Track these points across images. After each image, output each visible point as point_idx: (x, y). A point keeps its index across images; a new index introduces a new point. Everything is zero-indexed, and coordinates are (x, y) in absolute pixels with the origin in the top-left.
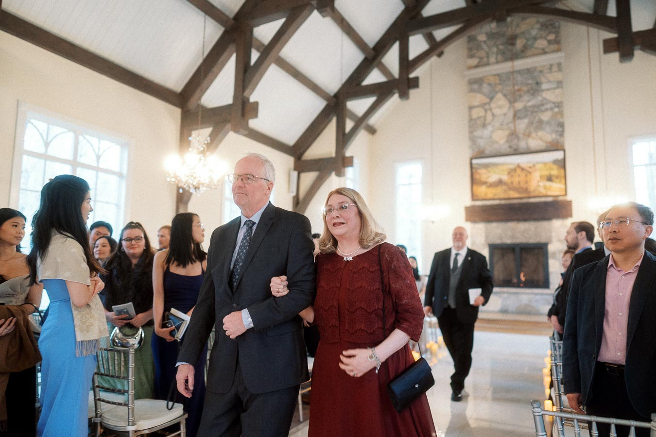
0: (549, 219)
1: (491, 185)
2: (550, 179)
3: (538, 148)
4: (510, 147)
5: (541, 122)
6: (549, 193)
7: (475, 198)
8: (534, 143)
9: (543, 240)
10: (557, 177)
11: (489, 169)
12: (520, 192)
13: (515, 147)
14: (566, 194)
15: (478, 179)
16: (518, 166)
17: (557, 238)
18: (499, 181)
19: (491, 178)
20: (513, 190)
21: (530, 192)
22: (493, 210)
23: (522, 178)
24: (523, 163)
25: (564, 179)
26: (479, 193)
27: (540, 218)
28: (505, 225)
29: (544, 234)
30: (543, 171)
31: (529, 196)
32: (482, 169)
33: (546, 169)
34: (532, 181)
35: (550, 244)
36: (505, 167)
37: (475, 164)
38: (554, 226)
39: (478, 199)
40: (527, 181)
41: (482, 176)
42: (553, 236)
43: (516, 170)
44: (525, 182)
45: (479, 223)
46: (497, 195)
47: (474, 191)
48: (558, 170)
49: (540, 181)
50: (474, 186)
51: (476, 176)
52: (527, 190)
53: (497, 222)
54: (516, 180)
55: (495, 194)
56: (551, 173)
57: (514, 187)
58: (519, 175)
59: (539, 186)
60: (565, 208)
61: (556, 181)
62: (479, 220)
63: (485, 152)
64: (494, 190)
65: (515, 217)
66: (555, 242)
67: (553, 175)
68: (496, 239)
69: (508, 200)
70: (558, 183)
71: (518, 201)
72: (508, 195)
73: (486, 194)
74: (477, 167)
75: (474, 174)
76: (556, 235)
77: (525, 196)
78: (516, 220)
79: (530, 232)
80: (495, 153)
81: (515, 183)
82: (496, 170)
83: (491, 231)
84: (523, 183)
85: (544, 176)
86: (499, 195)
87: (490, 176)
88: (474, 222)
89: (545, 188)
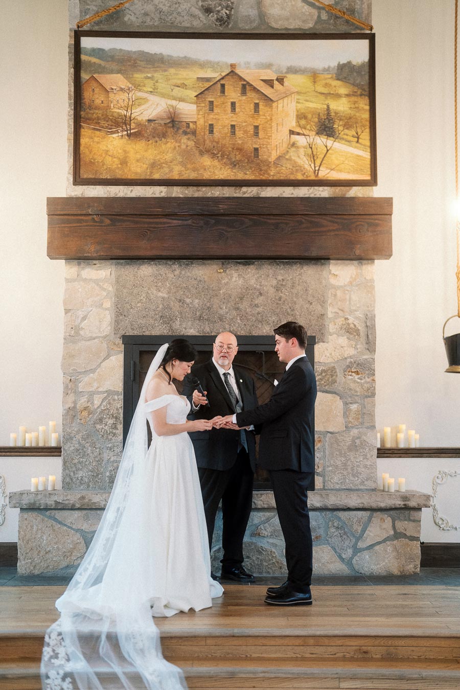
0: (320, 259)
1: (138, 132)
2: (326, 127)
3: (294, 25)
4: (208, 10)
6: (324, 174)
8: (281, 5)
10: (349, 122)
11: (138, 76)
12: (234, 165)
13: (224, 12)
14: (373, 181)
15: (97, 108)
16: (232, 73)
17: (340, 321)
18: (169, 118)
19: (143, 107)
20: (214, 156)
21: (268, 164)
22: (145, 220)
23: (243, 117)
24: (248, 64)
25: (368, 130)
26: (99, 159)
27: (295, 253)
28: (183, 272)
29: (302, 307)
30: (308, 98)
31: (264, 178)
32: (112, 72)
33: (316, 94)
34: (274, 128)
35: (318, 342)
36: (191, 75)
37: (90, 55)
38: (333, 281)
39: (95, 179)
40: (256, 127)
41: (111, 95)
42: (330, 315)
43: (223, 86)
44: (251, 129)
45: (95, 262)
46: (162, 167)
47: (81, 148)
48: (353, 99)
49: (298, 130)
50: (86, 132)
51: (92, 96)
52: (258, 157)
53: (156, 262)
54: (223, 119)
55: (154, 163)
56: (331, 107)
57: (218, 143)
58: (233, 105)
59: (293, 149)
60: (370, 224)
61: (345, 137)
62: (97, 252)
63: (124, 16)
64: (150, 151)
65: (215, 248)
66: (335, 335)
67: (335, 113)
68: (152, 321)
69: (195, 188)
70: (349, 141)
71: (228, 192)
72: (194, 170)
73: (124, 162)
74: (95, 63)
75: (84, 87)
76: (336, 313)
77: (250, 176)
78: (217, 259)
79: (261, 298)
80: (156, 24)
81: (221, 131)
82: (159, 81)
83: (135, 291)
84: (246, 132)
85: (310, 116)
86: (167, 170)
87: (140, 102)
88: (80, 258)
89: (313, 157)
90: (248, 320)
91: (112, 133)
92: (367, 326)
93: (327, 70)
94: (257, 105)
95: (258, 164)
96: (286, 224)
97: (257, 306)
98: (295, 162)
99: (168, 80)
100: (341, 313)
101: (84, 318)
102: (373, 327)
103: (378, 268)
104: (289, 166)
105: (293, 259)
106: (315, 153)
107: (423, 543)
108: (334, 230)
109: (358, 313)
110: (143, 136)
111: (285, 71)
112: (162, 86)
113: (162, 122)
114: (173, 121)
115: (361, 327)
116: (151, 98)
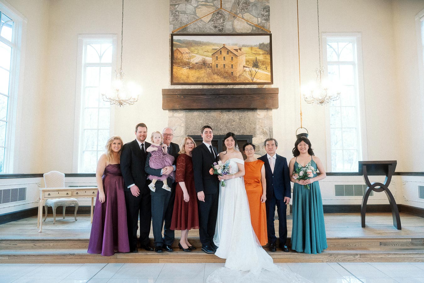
0: (254, 109)
1: (192, 67)
2: (256, 65)
3: (244, 31)
4: (216, 27)
5: (247, 3)
6: (255, 80)
7: (175, 81)
8: (240, 25)
9: (247, 133)
10: (263, 63)
11: (193, 48)
12: (225, 78)
13: (221, 27)
14: (272, 82)
15: (178, 59)
16: (224, 47)
17: (261, 130)
18: (203, 62)
19: (194, 59)
20: (218, 75)
21: (236, 77)
22: (195, 96)
23: (228, 62)
24: (229, 44)
25: (270, 66)
26: (179, 76)
27: (245, 107)
28: (208, 114)
29: (248, 125)
30: (249, 55)
31: (235, 82)
32: (184, 47)
33: (252, 54)
34: (238, 65)
35: (254, 137)
36: (210, 48)
37: (176, 42)
38: (258, 116)
39: (178, 83)
40: (232, 65)
41: (183, 55)
42: (257, 128)
43: (221, 51)
44: (230, 66)
45: (178, 111)
46: (200, 79)
47: (174, 72)
48: (265, 55)
49: (246, 66)
50: (175, 67)
51: (177, 55)
52: (233, 75)
53: (199, 111)
54: (221, 62)
55: (198, 77)
56: (257, 58)
57: (219, 70)
58: (224, 57)
59: (245, 72)
60: (271, 97)
61: (262, 68)
62: (179, 107)
63: (187, 29)
64: (197, 73)
65: (218, 106)
66: (259, 135)
67: (259, 60)
68: (197, 131)
69: (212, 86)
70: (263, 69)
71: (223, 87)
72: (212, 79)
73: (188, 77)
74: (178, 44)
75: (174, 52)
76: (260, 127)
77: (230, 81)
78: (219, 109)
79: (234, 123)
80: (198, 32)
81: (220, 66)
82: (200, 50)
83: (192, 120)
84: (229, 67)
85: (250, 61)
86: (202, 80)
87: (193, 57)
88: (173, 109)
89: (251, 75)
90: (230, 130)
91: (184, 67)
92: (270, 132)
93: (256, 46)
94: (232, 58)
95: (233, 77)
96: (243, 97)
97: (233, 125)
98: (245, 77)
99: (202, 50)
100: (261, 127)
101: (175, 130)
102: (272, 132)
103: (274, 112)
104: (243, 78)
105: (244, 109)
106: (252, 73)
107: (290, 205)
108: (259, 99)
109: (266, 127)
110: (194, 68)
111: (242, 46)
112: (200, 52)
113: (201, 64)
114: (204, 63)
115: (268, 132)
116: (197, 55)
